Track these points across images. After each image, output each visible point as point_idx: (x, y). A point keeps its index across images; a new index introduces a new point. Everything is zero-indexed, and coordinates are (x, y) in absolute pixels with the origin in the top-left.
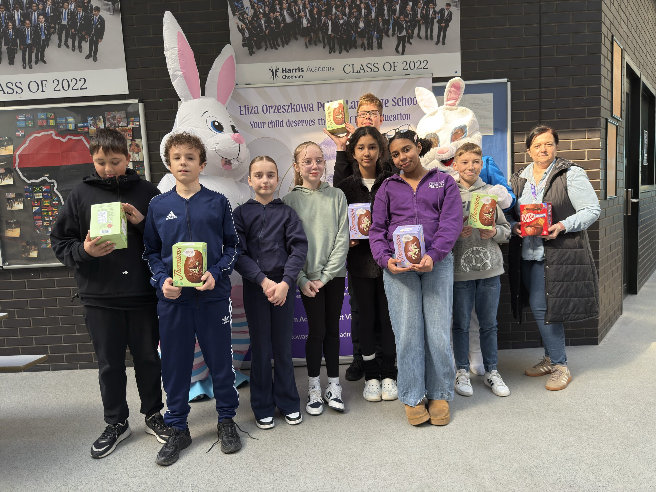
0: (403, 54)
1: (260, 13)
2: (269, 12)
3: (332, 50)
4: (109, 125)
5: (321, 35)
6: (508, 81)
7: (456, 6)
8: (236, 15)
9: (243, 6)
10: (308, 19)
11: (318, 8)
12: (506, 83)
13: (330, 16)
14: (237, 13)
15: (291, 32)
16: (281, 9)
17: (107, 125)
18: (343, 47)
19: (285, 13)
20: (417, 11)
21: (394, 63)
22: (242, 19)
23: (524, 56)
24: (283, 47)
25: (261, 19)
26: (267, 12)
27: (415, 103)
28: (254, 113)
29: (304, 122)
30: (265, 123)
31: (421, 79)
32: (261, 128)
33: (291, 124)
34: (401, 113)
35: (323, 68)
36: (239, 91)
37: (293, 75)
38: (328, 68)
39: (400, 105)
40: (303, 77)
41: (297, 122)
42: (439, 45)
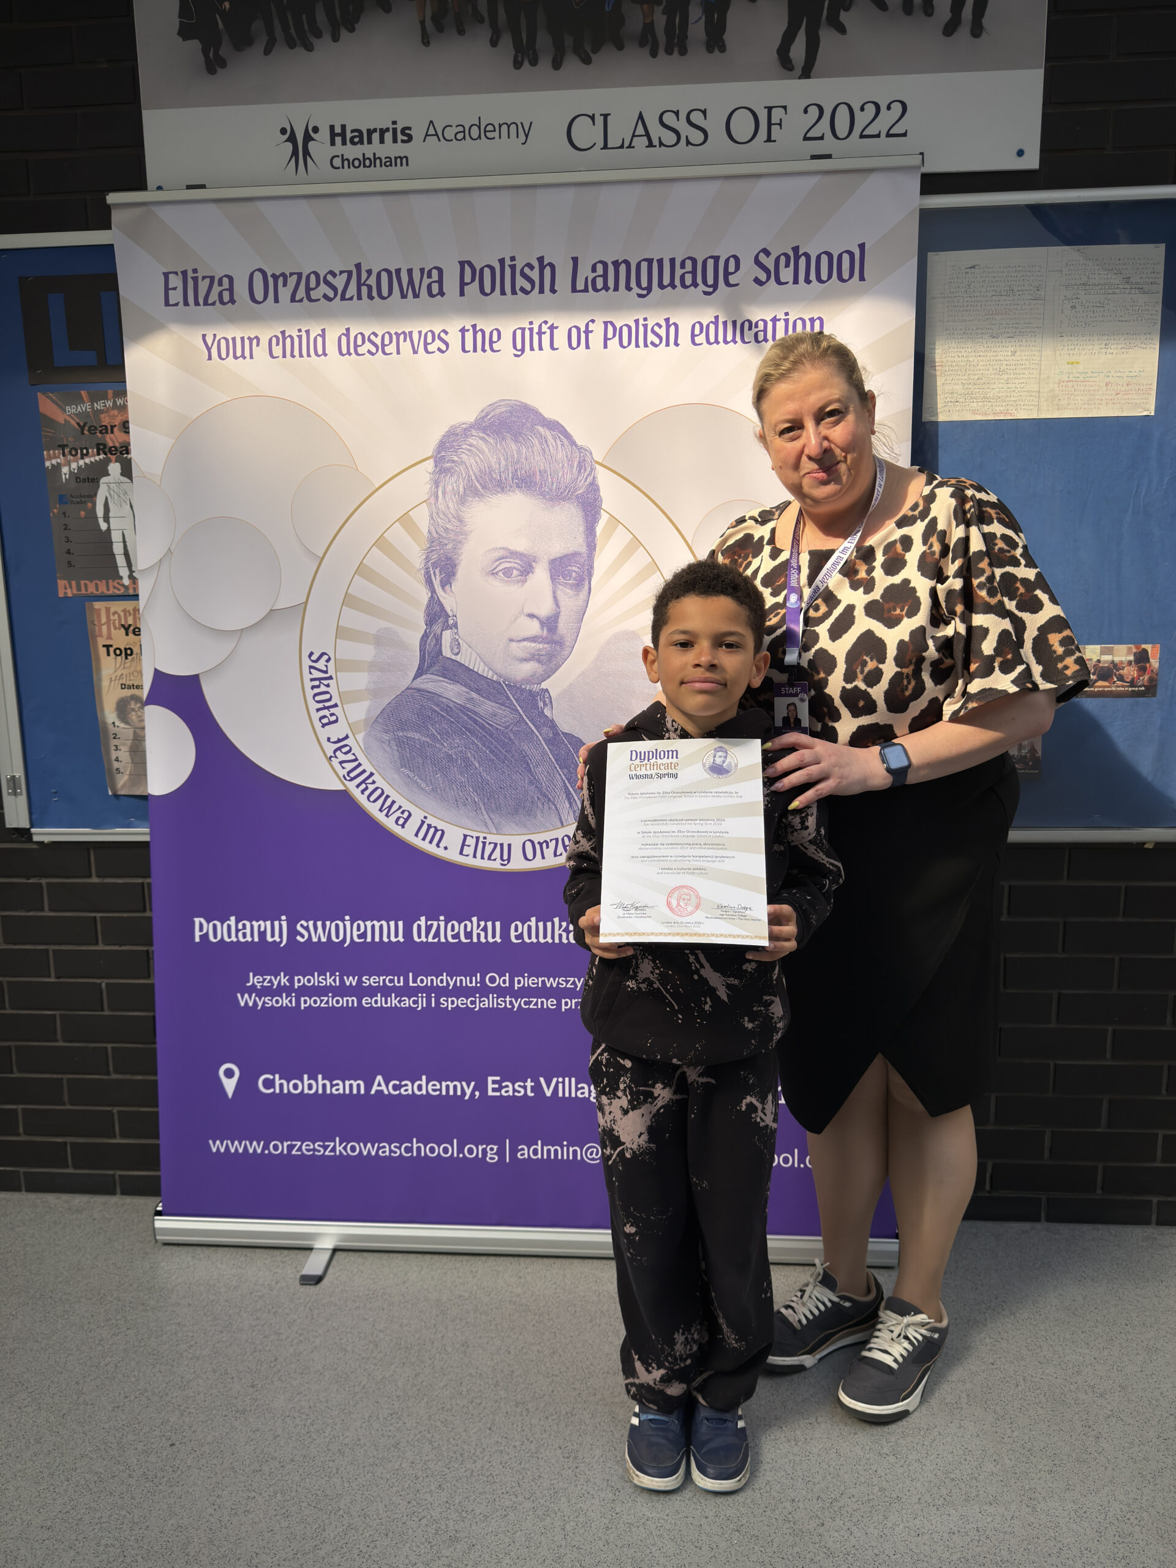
0: (806, 73)
3: (525, 54)
18: (569, 41)
21: (770, 109)
24: (336, 38)
27: (846, 276)
28: (218, 302)
29: (405, 340)
30: (257, 338)
31: (874, 179)
32: (245, 358)
33: (356, 346)
34: (787, 314)
35: (487, 129)
36: (163, 213)
37: (370, 155)
38: (509, 127)
39: (787, 283)
40: (407, 165)
41: (380, 338)
42: (956, 34)
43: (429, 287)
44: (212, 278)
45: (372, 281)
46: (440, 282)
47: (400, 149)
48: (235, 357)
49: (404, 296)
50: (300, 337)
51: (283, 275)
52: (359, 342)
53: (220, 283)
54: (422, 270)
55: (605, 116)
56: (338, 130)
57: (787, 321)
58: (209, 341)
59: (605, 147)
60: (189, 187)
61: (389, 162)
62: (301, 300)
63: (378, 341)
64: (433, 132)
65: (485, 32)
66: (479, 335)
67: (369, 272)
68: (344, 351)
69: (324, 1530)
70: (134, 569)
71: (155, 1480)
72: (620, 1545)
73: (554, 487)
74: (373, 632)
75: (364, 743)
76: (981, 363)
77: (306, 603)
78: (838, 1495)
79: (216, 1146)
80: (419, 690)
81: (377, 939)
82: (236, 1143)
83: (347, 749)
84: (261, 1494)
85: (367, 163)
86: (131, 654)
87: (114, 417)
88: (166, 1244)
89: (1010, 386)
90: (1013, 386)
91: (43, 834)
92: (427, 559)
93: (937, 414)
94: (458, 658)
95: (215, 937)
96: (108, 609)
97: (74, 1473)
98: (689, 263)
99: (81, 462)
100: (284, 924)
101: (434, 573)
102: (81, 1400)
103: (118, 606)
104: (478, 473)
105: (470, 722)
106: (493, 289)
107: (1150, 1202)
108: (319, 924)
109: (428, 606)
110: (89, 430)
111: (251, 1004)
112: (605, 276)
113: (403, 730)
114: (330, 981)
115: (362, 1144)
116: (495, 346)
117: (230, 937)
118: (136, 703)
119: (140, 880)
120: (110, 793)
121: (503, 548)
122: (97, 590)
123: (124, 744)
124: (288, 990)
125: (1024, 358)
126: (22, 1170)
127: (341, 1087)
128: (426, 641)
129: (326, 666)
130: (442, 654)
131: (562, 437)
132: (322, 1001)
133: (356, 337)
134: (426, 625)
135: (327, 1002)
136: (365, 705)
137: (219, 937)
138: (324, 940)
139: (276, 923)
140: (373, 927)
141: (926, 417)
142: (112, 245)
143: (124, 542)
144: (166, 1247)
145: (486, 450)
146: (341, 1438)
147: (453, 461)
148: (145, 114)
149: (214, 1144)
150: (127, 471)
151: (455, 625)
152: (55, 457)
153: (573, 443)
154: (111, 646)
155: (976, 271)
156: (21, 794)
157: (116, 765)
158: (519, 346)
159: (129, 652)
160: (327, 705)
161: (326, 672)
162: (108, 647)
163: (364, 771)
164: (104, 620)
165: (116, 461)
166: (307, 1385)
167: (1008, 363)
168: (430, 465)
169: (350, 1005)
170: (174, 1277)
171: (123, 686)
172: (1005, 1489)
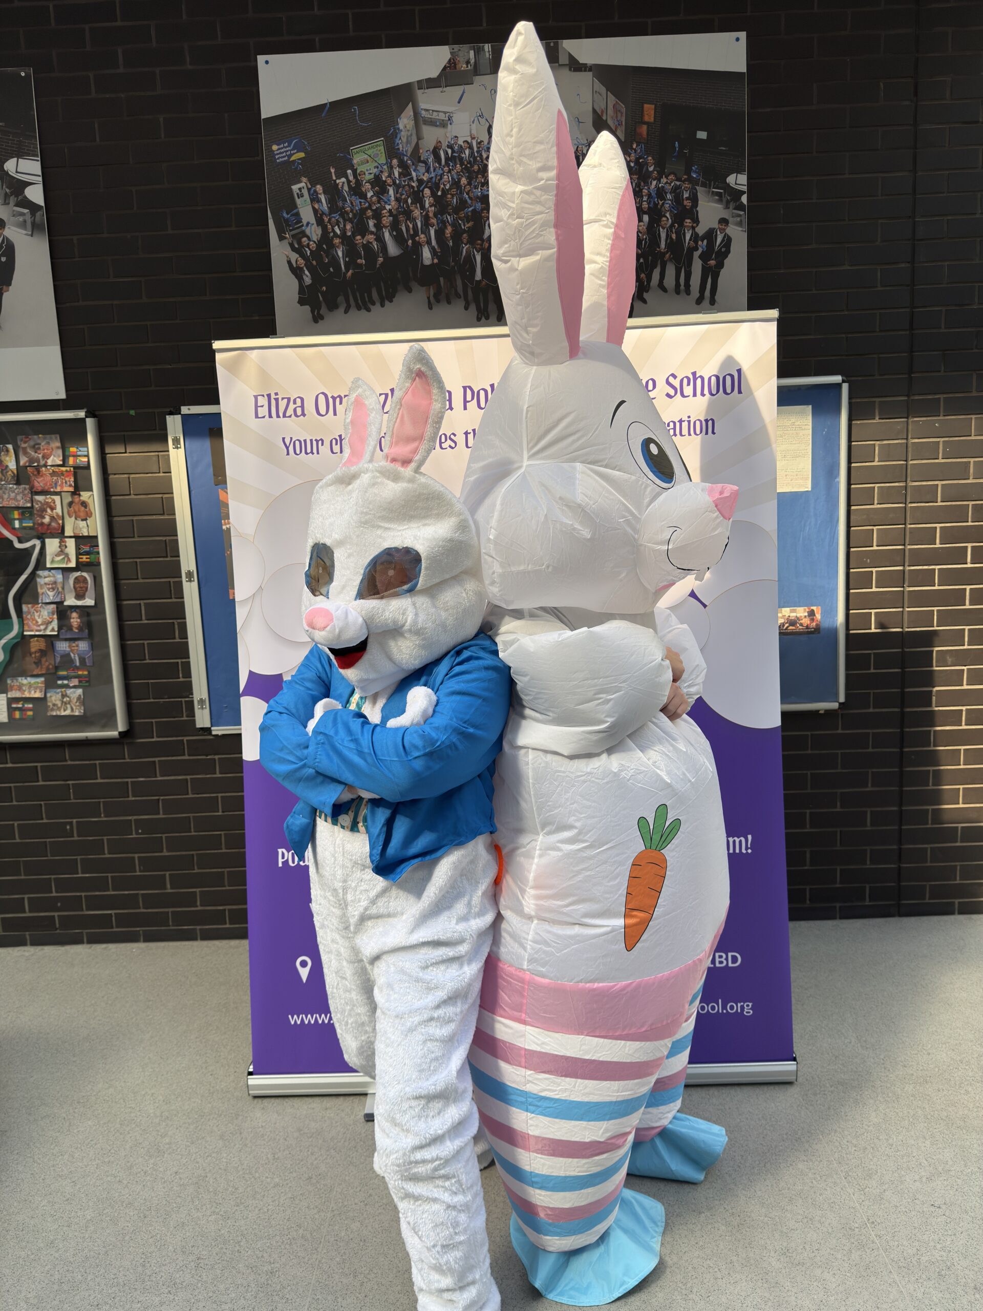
1: (335, 235)
2: (352, 233)
3: (483, 313)
4: (26, 463)
5: (459, 283)
6: (844, 381)
7: (740, 224)
8: (285, 238)
9: (299, 221)
10: (433, 248)
11: (455, 225)
12: (838, 386)
13: (479, 242)
14: (287, 236)
15: (399, 275)
16: (379, 226)
17: (22, 463)
19: (387, 235)
20: (659, 234)
22: (297, 246)
23: (878, 330)
24: (382, 305)
25: (338, 247)
26: (349, 234)
42: (702, 304)
65: (461, 303)
91: (217, 731)
95: (293, 862)
107: (835, 907)
126: (198, 927)
156: (206, 709)
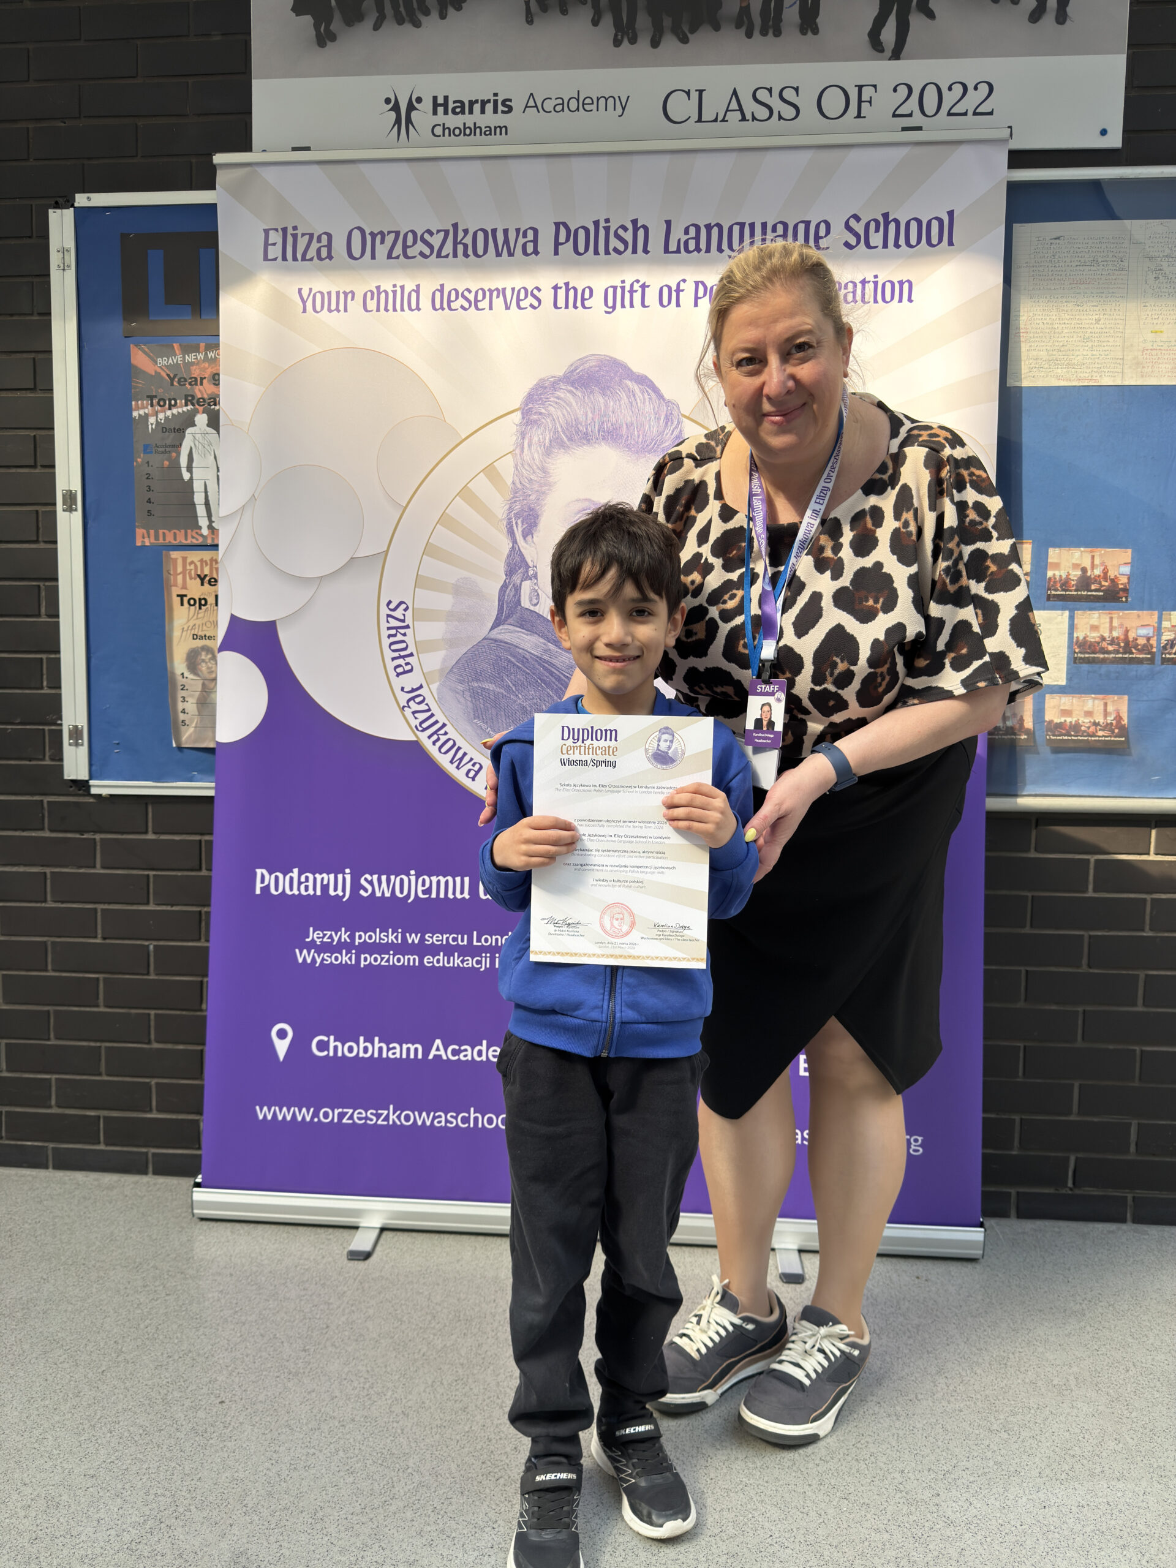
0: (896, 55)
3: (625, 33)
18: (667, 22)
21: (860, 87)
24: (443, 16)
27: (935, 241)
28: (315, 258)
29: (498, 297)
30: (353, 293)
31: (964, 150)
32: (339, 311)
33: (449, 301)
34: (876, 277)
35: (586, 102)
36: (268, 174)
37: (470, 124)
38: (606, 100)
39: (876, 247)
40: (506, 134)
41: (473, 294)
42: (1041, 22)
43: (524, 246)
44: (311, 236)
45: (468, 240)
46: (535, 241)
47: (500, 119)
48: (330, 311)
49: (499, 254)
50: (395, 292)
51: (382, 233)
52: (453, 297)
53: (319, 240)
54: (518, 230)
55: (701, 92)
56: (441, 101)
57: (876, 283)
58: (305, 294)
59: (700, 120)
60: (294, 149)
61: (489, 131)
62: (397, 257)
63: (471, 297)
64: (533, 103)
66: (571, 293)
67: (466, 232)
68: (438, 306)
69: (393, 1487)
70: (213, 519)
71: (205, 1435)
72: (718, 1509)
73: (640, 440)
74: (453, 582)
75: (438, 694)
76: (1067, 331)
77: (387, 552)
78: (950, 1468)
79: (263, 1113)
80: (496, 641)
81: (442, 896)
82: (285, 1109)
83: (421, 699)
84: (321, 1451)
85: (468, 131)
86: (205, 605)
87: (205, 369)
88: (202, 1219)
89: (1094, 353)
90: (1098, 353)
91: (101, 787)
92: (510, 509)
93: (1021, 380)
94: (536, 609)
95: (277, 889)
96: (184, 559)
97: (117, 1426)
98: (780, 228)
99: (169, 413)
100: (348, 877)
101: (516, 523)
102: (120, 1359)
103: (195, 556)
104: (564, 426)
105: (548, 675)
106: (587, 249)
108: (384, 878)
109: (509, 556)
110: (179, 382)
111: (309, 960)
112: (697, 238)
113: (477, 680)
114: (392, 937)
115: (416, 1113)
116: (587, 303)
117: (291, 889)
118: (207, 654)
119: (197, 838)
120: (174, 745)
121: (586, 500)
122: (175, 539)
123: (191, 696)
124: (348, 947)
125: (1108, 326)
127: (398, 1050)
128: (505, 592)
129: (404, 615)
130: (520, 605)
131: (650, 391)
132: (382, 959)
133: (450, 293)
134: (506, 575)
135: (388, 961)
136: (442, 654)
137: (281, 890)
138: (388, 894)
139: (340, 876)
140: (438, 882)
141: (1010, 383)
142: (216, 204)
143: (206, 492)
144: (203, 1223)
145: (574, 404)
146: (404, 1401)
147: (541, 414)
148: (253, 81)
149: (261, 1110)
150: (214, 422)
151: (535, 576)
152: (143, 408)
153: (661, 397)
154: (186, 596)
155: (1061, 241)
156: (82, 745)
157: (182, 717)
158: (610, 303)
159: (203, 602)
160: (402, 653)
161: (403, 621)
162: (182, 596)
163: (436, 722)
164: (180, 569)
165: (203, 413)
166: (363, 1352)
167: (1093, 331)
168: (517, 417)
169: (411, 964)
170: (213, 1250)
171: (195, 637)
172: (1132, 1466)
